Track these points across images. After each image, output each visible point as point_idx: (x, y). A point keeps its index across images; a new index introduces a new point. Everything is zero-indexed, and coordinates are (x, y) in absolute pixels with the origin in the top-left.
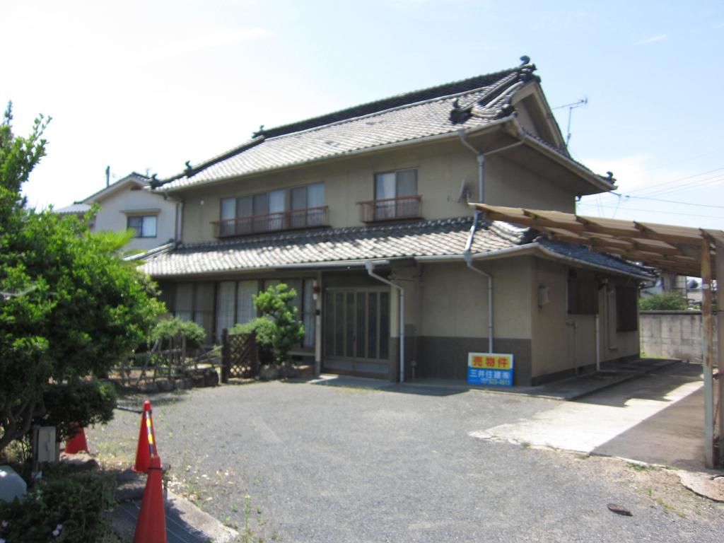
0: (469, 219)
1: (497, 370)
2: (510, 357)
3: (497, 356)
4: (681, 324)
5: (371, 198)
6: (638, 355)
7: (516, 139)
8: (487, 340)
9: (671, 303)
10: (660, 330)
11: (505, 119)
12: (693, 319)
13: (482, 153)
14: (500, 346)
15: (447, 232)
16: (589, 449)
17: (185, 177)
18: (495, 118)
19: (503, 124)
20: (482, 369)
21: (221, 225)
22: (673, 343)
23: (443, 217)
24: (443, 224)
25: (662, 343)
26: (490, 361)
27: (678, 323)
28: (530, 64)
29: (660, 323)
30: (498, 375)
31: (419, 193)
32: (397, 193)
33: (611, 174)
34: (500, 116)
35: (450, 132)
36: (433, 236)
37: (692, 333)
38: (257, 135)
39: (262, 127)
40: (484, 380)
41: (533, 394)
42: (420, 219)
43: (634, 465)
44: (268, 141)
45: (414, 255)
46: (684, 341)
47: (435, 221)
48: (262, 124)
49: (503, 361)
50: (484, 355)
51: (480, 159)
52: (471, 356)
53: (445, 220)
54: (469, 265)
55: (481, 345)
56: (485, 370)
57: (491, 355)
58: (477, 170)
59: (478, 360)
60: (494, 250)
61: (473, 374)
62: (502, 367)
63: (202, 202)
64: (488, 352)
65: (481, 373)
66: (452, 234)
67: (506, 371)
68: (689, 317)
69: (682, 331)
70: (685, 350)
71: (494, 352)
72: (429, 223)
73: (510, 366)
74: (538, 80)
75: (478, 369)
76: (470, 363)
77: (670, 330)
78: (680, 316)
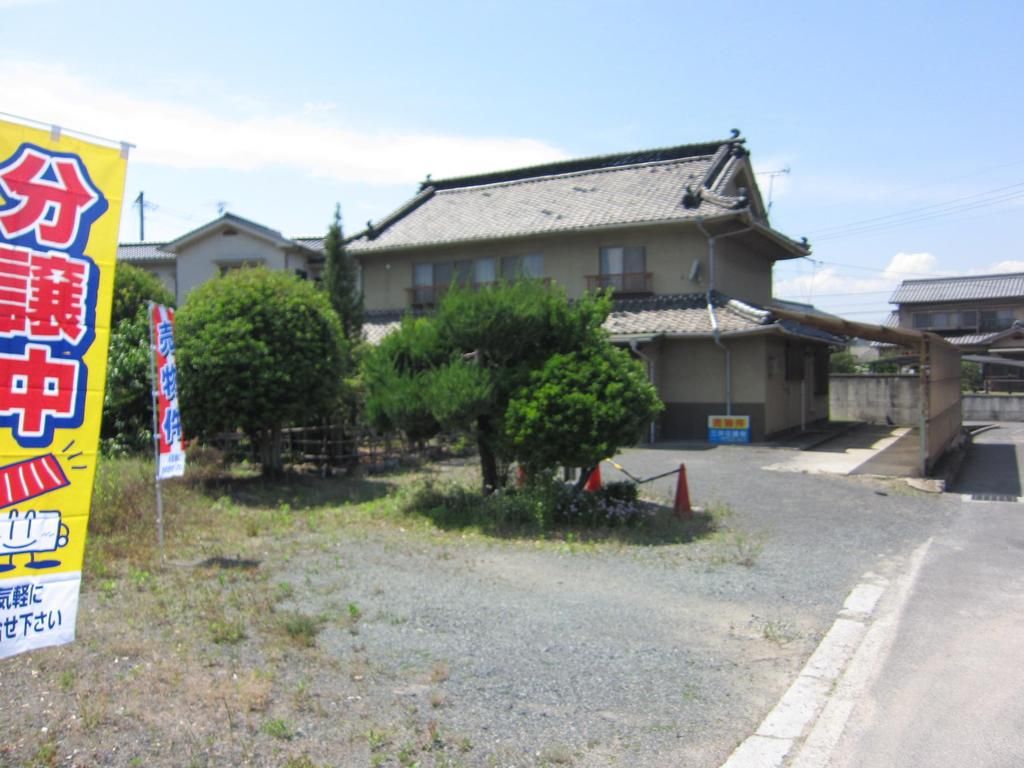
0: (700, 296)
1: (735, 430)
2: (746, 419)
3: (735, 418)
4: (867, 386)
5: (596, 273)
6: (827, 418)
7: (746, 226)
8: (725, 405)
9: (841, 363)
10: (846, 393)
11: (741, 211)
12: (879, 382)
13: (713, 235)
14: (737, 409)
15: (684, 308)
16: (847, 471)
17: (365, 238)
18: (731, 208)
19: (738, 215)
20: (721, 430)
21: (414, 292)
22: (859, 405)
23: (675, 292)
24: (675, 299)
25: (848, 406)
26: (729, 423)
27: (864, 386)
28: (740, 137)
29: (846, 387)
30: (736, 434)
31: (649, 269)
32: (624, 268)
33: (805, 240)
34: (736, 207)
35: (687, 217)
36: (671, 312)
37: (878, 396)
38: (425, 186)
39: (429, 176)
40: (723, 439)
41: (774, 446)
42: (650, 294)
43: (879, 478)
44: (441, 194)
45: (664, 332)
46: (869, 404)
47: (666, 296)
48: (428, 173)
49: (740, 422)
50: (722, 418)
51: (711, 241)
52: (711, 419)
53: (676, 296)
54: (717, 341)
55: (719, 409)
56: (725, 430)
57: (728, 417)
58: (709, 251)
59: (717, 422)
60: (741, 329)
61: (713, 434)
62: (739, 427)
63: (388, 266)
64: (725, 414)
65: (721, 433)
66: (689, 310)
67: (743, 430)
68: (874, 380)
69: (867, 394)
70: (871, 412)
71: (733, 413)
72: (661, 298)
73: (747, 425)
74: (748, 154)
75: (718, 430)
76: (711, 424)
77: (857, 393)
78: (866, 379)
